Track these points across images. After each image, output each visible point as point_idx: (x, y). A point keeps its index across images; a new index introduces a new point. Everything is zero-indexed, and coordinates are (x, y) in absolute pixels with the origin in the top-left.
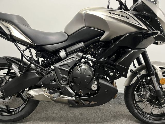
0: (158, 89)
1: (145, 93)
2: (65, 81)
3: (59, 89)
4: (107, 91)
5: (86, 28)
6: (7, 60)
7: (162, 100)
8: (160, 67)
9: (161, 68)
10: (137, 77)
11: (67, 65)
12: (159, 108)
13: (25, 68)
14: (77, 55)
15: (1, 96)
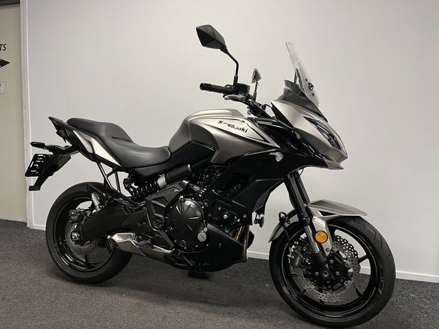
0: (317, 251)
2: (160, 224)
3: (151, 235)
5: (192, 143)
6: (87, 188)
7: (326, 274)
8: (321, 212)
11: (163, 199)
13: (107, 199)
14: (179, 184)
15: (78, 239)
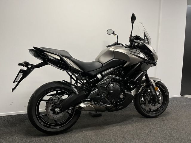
0: (154, 94)
1: (147, 97)
4: (129, 98)
5: (114, 59)
9: (154, 81)
10: (142, 87)
12: (155, 105)
15: (59, 111)
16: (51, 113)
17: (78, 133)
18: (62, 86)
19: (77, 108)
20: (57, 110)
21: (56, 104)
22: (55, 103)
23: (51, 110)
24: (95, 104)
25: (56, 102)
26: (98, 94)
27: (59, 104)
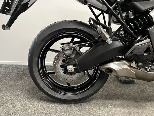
15: (73, 71)
16: (61, 71)
17: (100, 108)
18: (82, 28)
19: (104, 70)
20: (71, 68)
21: (69, 58)
22: (67, 56)
23: (62, 66)
24: (139, 67)
25: (69, 56)
26: (149, 48)
27: (74, 59)
